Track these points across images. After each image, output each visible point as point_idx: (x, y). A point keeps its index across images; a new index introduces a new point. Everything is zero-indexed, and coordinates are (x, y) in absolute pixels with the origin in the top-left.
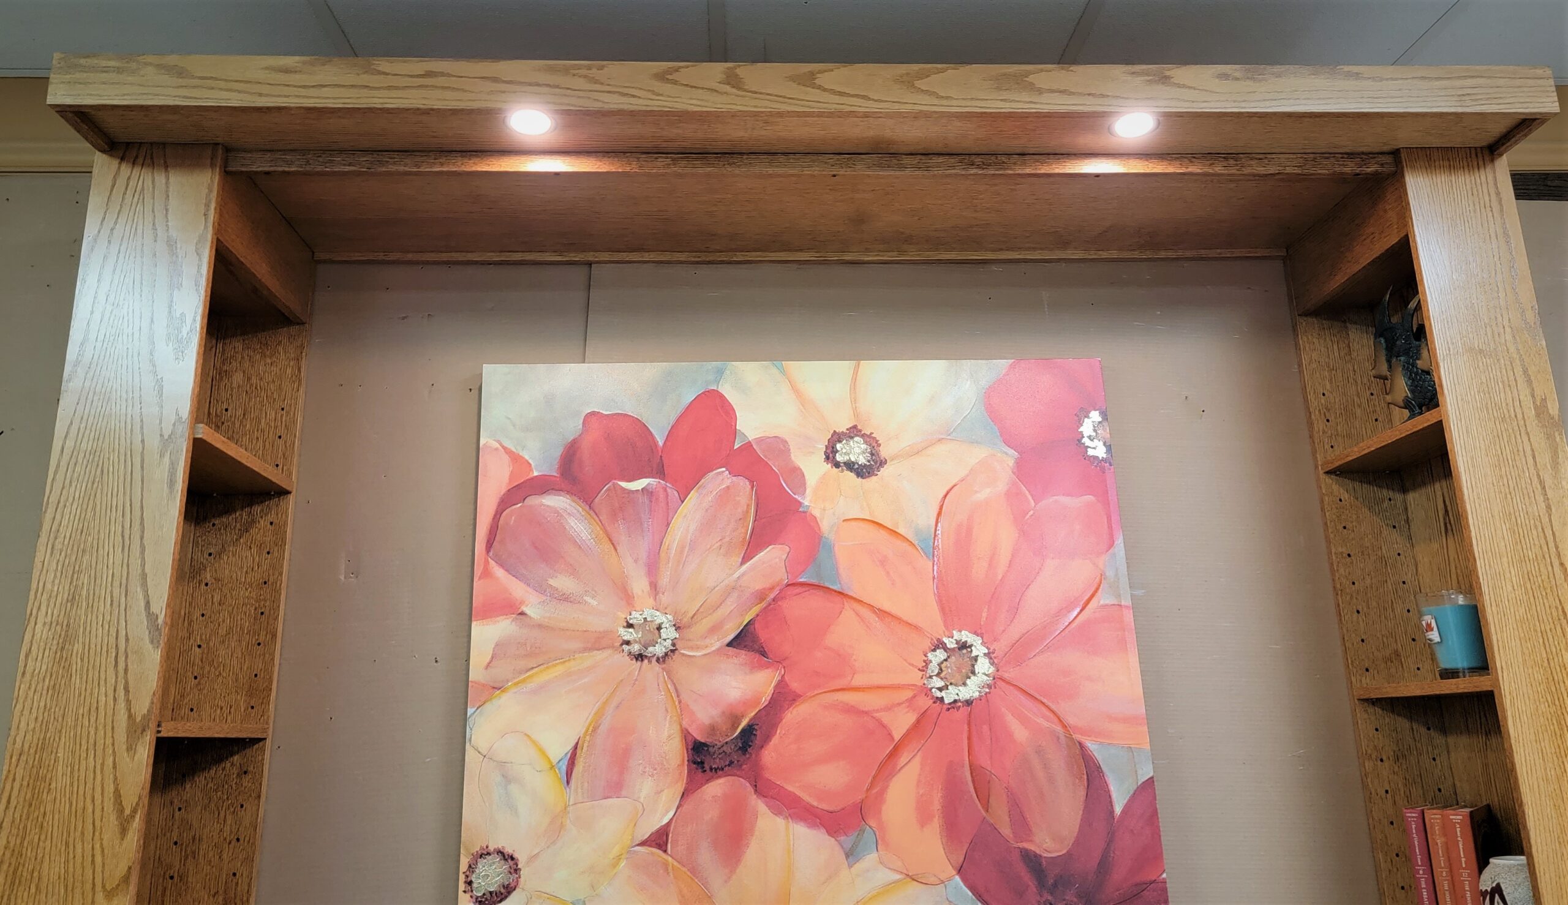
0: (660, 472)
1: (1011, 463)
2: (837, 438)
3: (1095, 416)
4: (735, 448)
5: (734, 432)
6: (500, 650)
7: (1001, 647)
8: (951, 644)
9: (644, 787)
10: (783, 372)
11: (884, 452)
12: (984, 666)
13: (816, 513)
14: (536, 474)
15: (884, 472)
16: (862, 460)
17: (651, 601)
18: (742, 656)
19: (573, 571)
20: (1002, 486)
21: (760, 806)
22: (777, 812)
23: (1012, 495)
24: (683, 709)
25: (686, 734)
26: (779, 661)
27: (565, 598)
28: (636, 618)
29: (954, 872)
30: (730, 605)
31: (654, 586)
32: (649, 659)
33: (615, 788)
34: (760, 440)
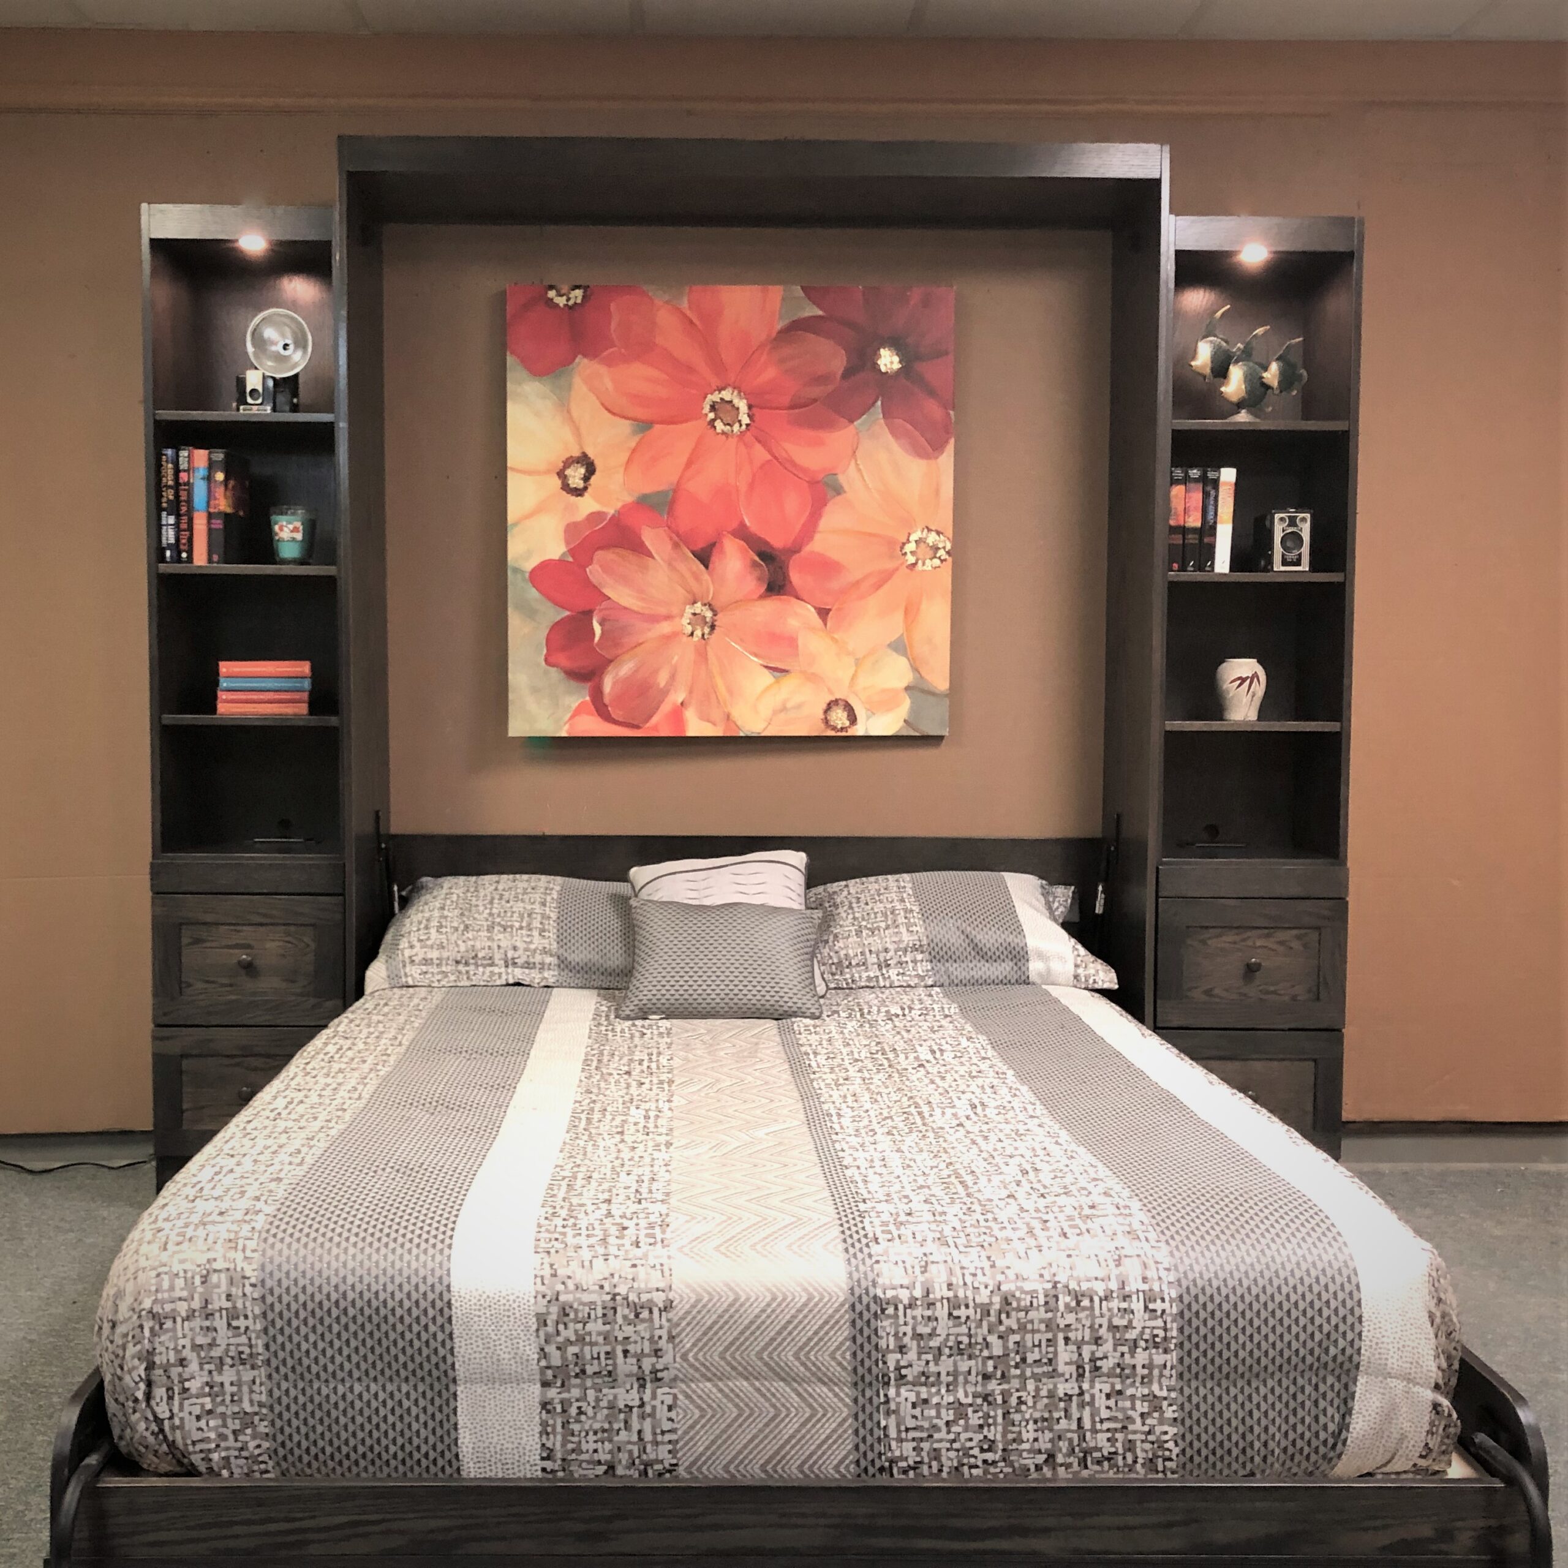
0: (588, 614)
1: (585, 361)
2: (566, 487)
3: (552, 294)
4: (570, 559)
5: (561, 561)
6: (705, 717)
7: (715, 382)
8: (711, 416)
9: (793, 623)
10: (515, 524)
11: (576, 453)
12: (726, 395)
13: (619, 505)
14: (588, 698)
15: (591, 455)
16: (582, 471)
17: (677, 620)
18: (715, 559)
19: (656, 672)
20: (603, 369)
21: (808, 549)
22: (811, 538)
23: (609, 363)
24: (747, 600)
25: (762, 597)
26: (720, 535)
27: (673, 677)
28: (689, 629)
29: (851, 427)
30: (682, 567)
31: (668, 617)
32: (714, 621)
33: (791, 642)
34: (567, 543)
